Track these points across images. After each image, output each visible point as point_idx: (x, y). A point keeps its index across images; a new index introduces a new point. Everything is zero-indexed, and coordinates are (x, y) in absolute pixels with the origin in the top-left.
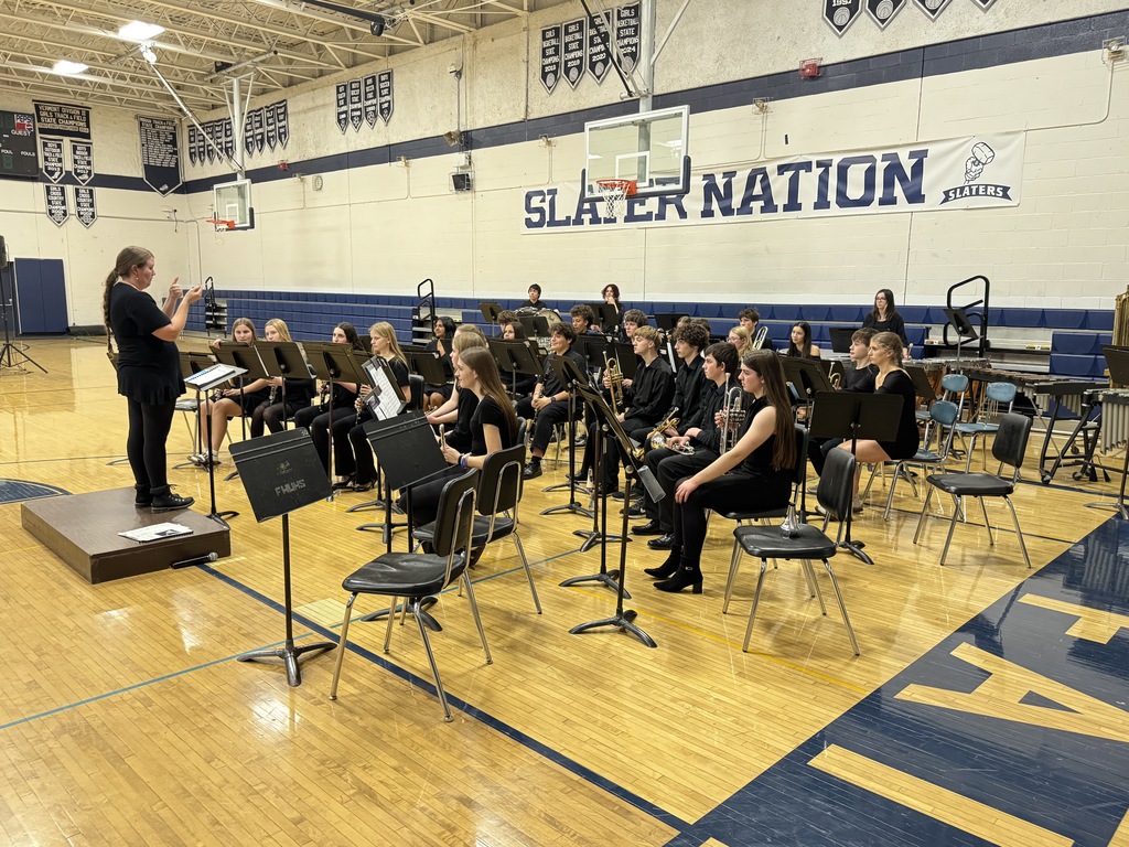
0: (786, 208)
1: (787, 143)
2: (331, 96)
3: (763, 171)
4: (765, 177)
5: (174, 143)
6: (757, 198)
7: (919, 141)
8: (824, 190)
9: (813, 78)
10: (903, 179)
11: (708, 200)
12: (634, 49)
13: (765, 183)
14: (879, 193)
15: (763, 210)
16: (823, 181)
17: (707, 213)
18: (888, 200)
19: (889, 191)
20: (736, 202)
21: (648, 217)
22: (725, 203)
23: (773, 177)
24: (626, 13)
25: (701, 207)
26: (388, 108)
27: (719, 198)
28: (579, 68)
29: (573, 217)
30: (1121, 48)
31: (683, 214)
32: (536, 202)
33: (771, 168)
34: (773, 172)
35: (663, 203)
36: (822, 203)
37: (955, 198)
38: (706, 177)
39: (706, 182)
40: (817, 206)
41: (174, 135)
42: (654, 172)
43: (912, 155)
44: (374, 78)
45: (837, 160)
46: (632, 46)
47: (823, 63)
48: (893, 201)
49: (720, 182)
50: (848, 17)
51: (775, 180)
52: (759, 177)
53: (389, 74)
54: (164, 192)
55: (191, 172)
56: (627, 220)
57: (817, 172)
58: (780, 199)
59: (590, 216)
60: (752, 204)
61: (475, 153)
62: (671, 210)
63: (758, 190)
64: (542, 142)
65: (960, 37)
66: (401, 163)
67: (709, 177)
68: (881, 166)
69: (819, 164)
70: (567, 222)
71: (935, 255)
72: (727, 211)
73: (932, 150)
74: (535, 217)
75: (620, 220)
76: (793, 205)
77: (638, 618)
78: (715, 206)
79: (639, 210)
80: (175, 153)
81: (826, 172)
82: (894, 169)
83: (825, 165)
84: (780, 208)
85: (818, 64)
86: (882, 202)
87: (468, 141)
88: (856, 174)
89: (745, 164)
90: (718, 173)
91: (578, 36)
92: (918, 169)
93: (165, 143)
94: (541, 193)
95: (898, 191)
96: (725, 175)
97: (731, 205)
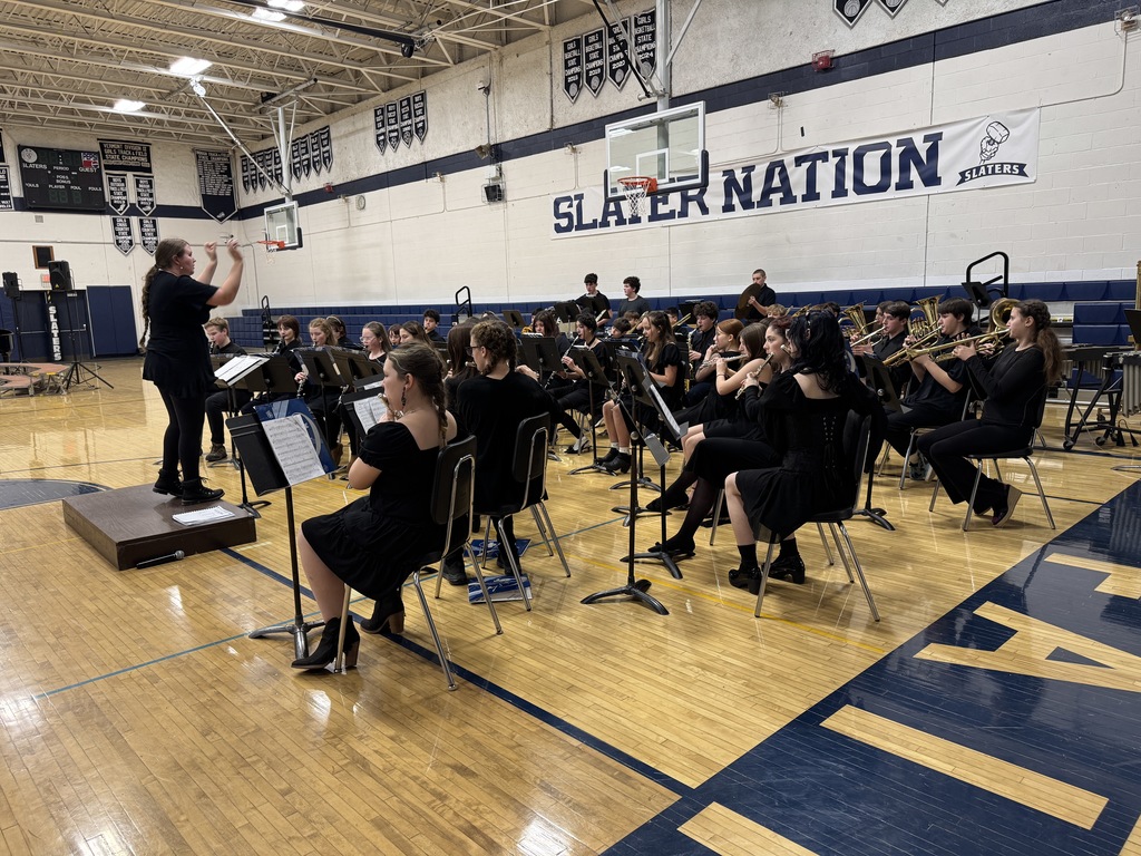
0: (805, 198)
1: (803, 135)
2: (370, 119)
3: (781, 164)
4: (784, 170)
5: (228, 173)
6: (776, 190)
7: (934, 124)
8: (841, 178)
9: (826, 70)
10: (919, 163)
11: (728, 195)
12: (652, 54)
13: (784, 175)
14: (895, 178)
15: (783, 201)
16: (840, 169)
17: (728, 208)
18: (905, 184)
19: (905, 175)
20: (756, 195)
21: (671, 215)
22: (745, 197)
23: (791, 169)
24: (643, 20)
25: (722, 202)
26: (423, 128)
27: (739, 193)
28: (600, 76)
29: (599, 220)
30: (1133, 18)
31: (705, 210)
32: (564, 208)
33: (789, 160)
34: (790, 165)
35: (686, 200)
36: (840, 191)
37: (971, 178)
38: (725, 173)
39: (726, 177)
40: (835, 195)
41: (229, 166)
42: (675, 172)
43: (927, 139)
44: (408, 99)
45: (852, 148)
46: (649, 52)
47: (836, 54)
48: (909, 185)
49: (740, 176)
50: (858, 8)
51: (792, 173)
52: (777, 170)
53: (422, 95)
54: (221, 220)
55: (246, 199)
56: (651, 219)
57: (834, 161)
58: (799, 190)
59: (615, 218)
60: (772, 196)
61: (505, 165)
62: (693, 207)
63: (776, 182)
64: (567, 150)
65: (971, 19)
66: (437, 179)
67: (729, 173)
68: (896, 152)
69: (835, 154)
70: (593, 225)
71: (953, 236)
72: (747, 204)
73: (947, 133)
74: (564, 222)
75: (645, 219)
76: (811, 195)
77: (652, 587)
78: (736, 200)
79: (662, 209)
80: (230, 182)
81: (843, 161)
82: (910, 153)
83: (841, 154)
84: (799, 199)
85: (831, 56)
86: (899, 187)
87: (497, 153)
88: (872, 161)
89: (762, 158)
90: (737, 168)
91: (597, 46)
92: (933, 153)
93: (221, 173)
94: (568, 199)
95: (914, 175)
96: (744, 169)
97: (751, 199)
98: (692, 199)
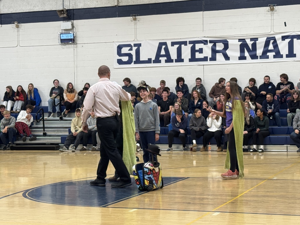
0: (287, 56)
1: (286, 26)
3: (274, 39)
4: (275, 41)
11: (242, 51)
13: (275, 44)
15: (275, 57)
17: (242, 58)
20: (259, 52)
21: (205, 59)
22: (253, 53)
23: (279, 42)
25: (238, 54)
27: (249, 50)
29: (153, 59)
31: (227, 58)
33: (278, 37)
34: (279, 39)
35: (214, 52)
38: (240, 40)
39: (241, 43)
42: (208, 37)
49: (250, 43)
52: (272, 41)
56: (190, 60)
59: (165, 58)
60: (268, 54)
61: (76, 22)
62: (220, 57)
66: (13, 26)
67: (242, 40)
70: (149, 61)
72: (254, 57)
74: (125, 59)
75: (186, 60)
78: (247, 54)
79: (198, 55)
89: (263, 36)
90: (248, 39)
94: (129, 45)
96: (252, 39)
97: (256, 54)
98: (219, 52)
